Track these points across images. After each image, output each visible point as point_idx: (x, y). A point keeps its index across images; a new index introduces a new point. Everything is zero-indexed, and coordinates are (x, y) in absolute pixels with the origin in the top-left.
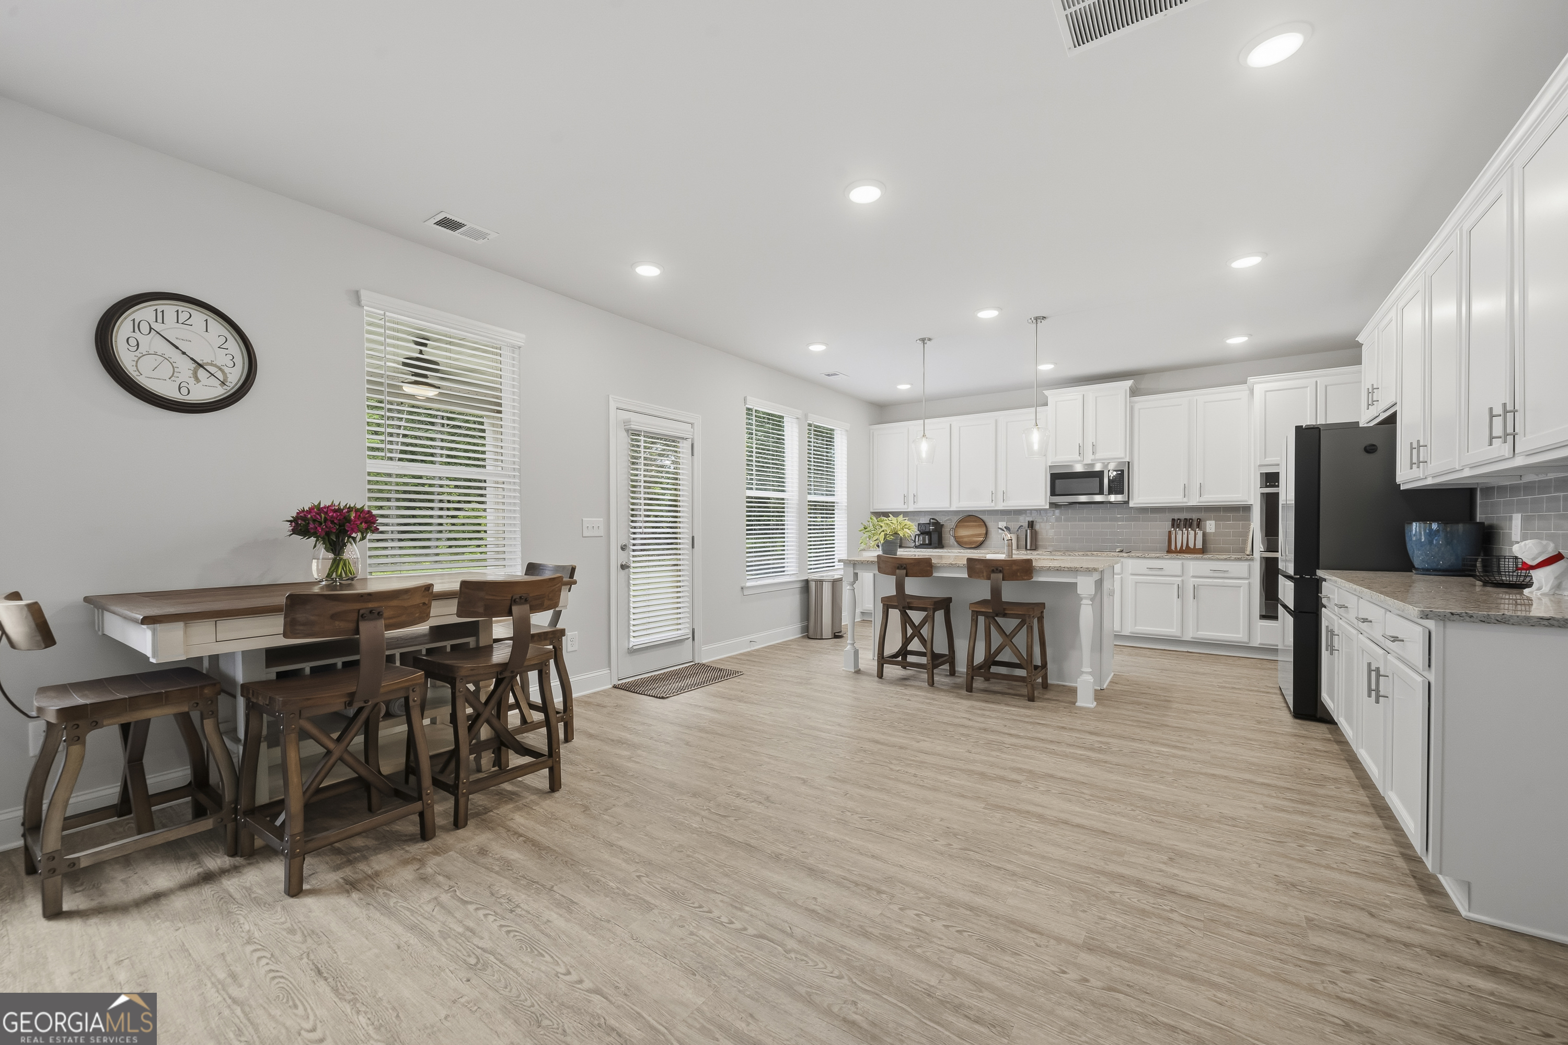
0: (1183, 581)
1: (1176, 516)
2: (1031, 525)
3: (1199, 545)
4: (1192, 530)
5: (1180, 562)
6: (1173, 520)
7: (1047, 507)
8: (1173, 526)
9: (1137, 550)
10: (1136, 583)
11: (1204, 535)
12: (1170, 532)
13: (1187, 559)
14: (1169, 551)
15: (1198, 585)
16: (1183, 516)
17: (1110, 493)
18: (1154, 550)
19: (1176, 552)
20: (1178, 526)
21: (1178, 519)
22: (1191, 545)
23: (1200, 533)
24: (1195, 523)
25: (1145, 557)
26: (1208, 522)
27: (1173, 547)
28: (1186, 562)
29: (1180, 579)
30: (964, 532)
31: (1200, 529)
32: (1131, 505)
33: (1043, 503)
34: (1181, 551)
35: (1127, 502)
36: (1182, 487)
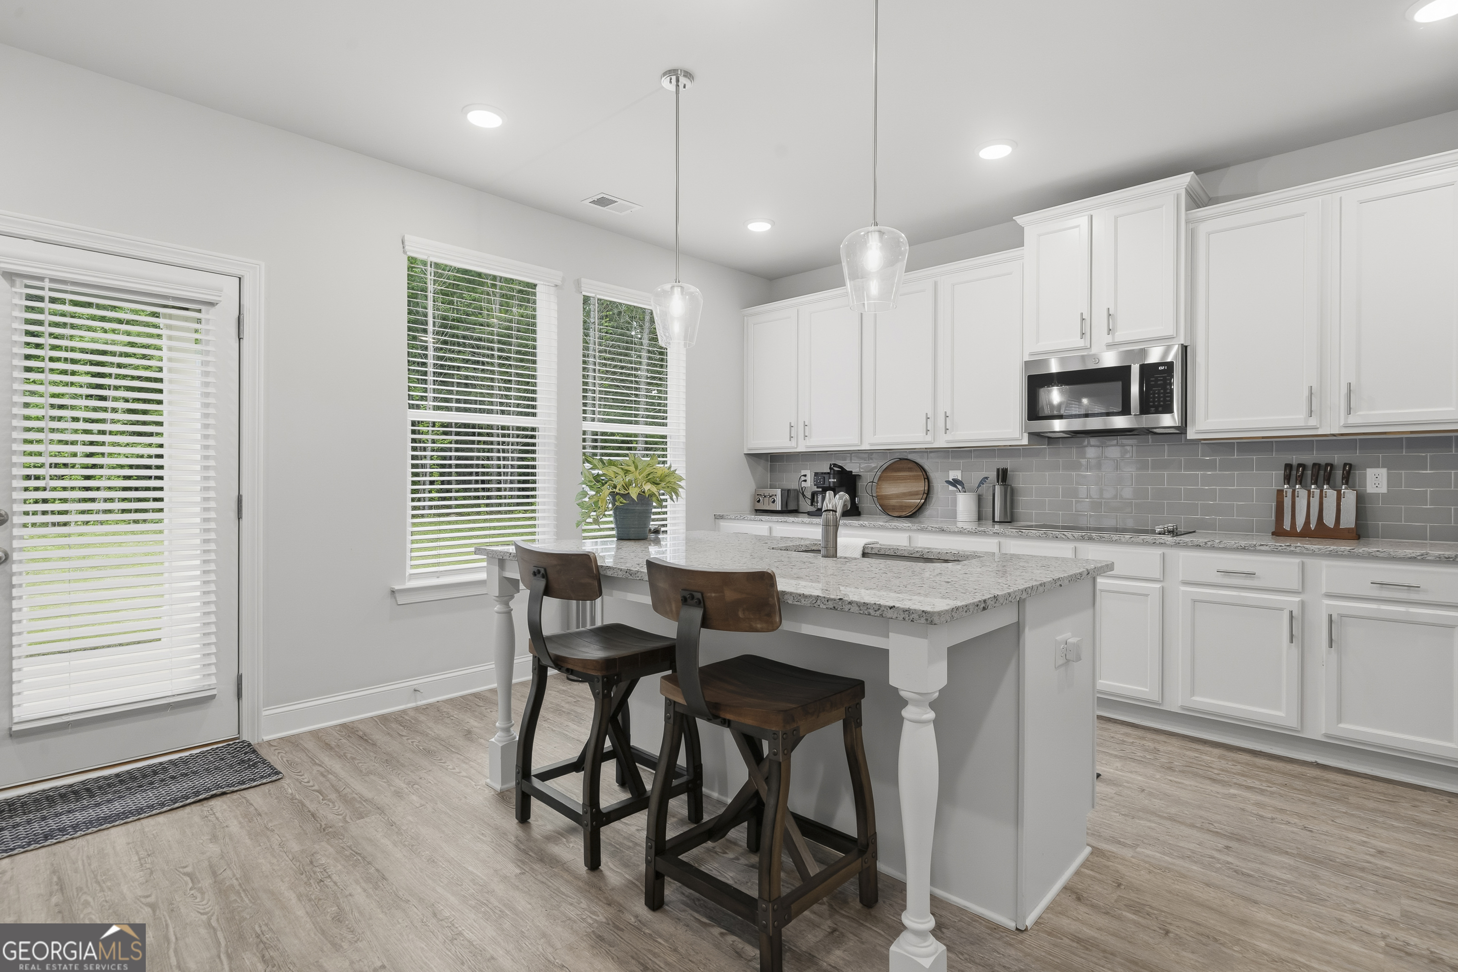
0: (1303, 604)
1: (1295, 459)
2: (1003, 475)
3: (1348, 520)
4: (1333, 487)
5: (1296, 561)
6: (1288, 467)
7: (1025, 441)
8: (1287, 479)
9: (1209, 526)
10: (1195, 601)
11: (1361, 500)
12: (1280, 492)
13: (1313, 554)
14: (1279, 532)
15: (1342, 616)
16: (1309, 458)
17: (1146, 408)
18: (1247, 529)
19: (1293, 534)
20: (1300, 480)
21: (1299, 465)
22: (1329, 521)
23: (1350, 497)
24: (1339, 474)
25: (1213, 548)
26: (1370, 473)
27: (1287, 526)
28: (1310, 561)
29: (1296, 599)
30: (892, 489)
31: (1352, 487)
32: (1191, 434)
33: (1017, 434)
34: (1306, 534)
35: (1182, 429)
36: (1306, 393)
